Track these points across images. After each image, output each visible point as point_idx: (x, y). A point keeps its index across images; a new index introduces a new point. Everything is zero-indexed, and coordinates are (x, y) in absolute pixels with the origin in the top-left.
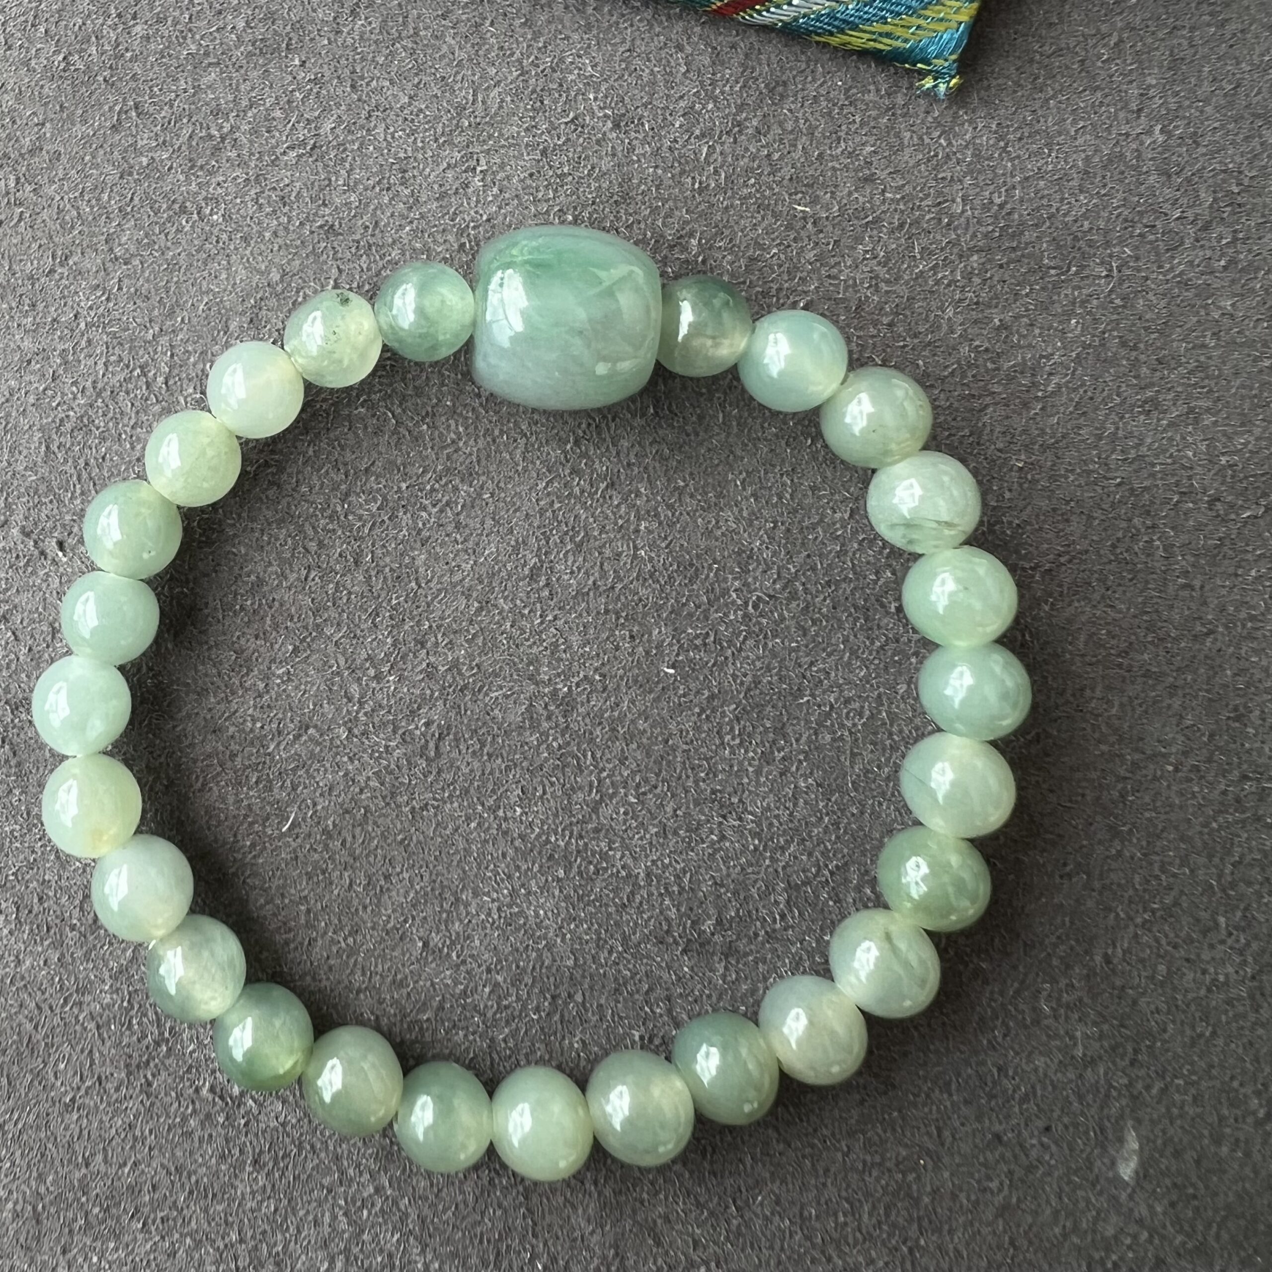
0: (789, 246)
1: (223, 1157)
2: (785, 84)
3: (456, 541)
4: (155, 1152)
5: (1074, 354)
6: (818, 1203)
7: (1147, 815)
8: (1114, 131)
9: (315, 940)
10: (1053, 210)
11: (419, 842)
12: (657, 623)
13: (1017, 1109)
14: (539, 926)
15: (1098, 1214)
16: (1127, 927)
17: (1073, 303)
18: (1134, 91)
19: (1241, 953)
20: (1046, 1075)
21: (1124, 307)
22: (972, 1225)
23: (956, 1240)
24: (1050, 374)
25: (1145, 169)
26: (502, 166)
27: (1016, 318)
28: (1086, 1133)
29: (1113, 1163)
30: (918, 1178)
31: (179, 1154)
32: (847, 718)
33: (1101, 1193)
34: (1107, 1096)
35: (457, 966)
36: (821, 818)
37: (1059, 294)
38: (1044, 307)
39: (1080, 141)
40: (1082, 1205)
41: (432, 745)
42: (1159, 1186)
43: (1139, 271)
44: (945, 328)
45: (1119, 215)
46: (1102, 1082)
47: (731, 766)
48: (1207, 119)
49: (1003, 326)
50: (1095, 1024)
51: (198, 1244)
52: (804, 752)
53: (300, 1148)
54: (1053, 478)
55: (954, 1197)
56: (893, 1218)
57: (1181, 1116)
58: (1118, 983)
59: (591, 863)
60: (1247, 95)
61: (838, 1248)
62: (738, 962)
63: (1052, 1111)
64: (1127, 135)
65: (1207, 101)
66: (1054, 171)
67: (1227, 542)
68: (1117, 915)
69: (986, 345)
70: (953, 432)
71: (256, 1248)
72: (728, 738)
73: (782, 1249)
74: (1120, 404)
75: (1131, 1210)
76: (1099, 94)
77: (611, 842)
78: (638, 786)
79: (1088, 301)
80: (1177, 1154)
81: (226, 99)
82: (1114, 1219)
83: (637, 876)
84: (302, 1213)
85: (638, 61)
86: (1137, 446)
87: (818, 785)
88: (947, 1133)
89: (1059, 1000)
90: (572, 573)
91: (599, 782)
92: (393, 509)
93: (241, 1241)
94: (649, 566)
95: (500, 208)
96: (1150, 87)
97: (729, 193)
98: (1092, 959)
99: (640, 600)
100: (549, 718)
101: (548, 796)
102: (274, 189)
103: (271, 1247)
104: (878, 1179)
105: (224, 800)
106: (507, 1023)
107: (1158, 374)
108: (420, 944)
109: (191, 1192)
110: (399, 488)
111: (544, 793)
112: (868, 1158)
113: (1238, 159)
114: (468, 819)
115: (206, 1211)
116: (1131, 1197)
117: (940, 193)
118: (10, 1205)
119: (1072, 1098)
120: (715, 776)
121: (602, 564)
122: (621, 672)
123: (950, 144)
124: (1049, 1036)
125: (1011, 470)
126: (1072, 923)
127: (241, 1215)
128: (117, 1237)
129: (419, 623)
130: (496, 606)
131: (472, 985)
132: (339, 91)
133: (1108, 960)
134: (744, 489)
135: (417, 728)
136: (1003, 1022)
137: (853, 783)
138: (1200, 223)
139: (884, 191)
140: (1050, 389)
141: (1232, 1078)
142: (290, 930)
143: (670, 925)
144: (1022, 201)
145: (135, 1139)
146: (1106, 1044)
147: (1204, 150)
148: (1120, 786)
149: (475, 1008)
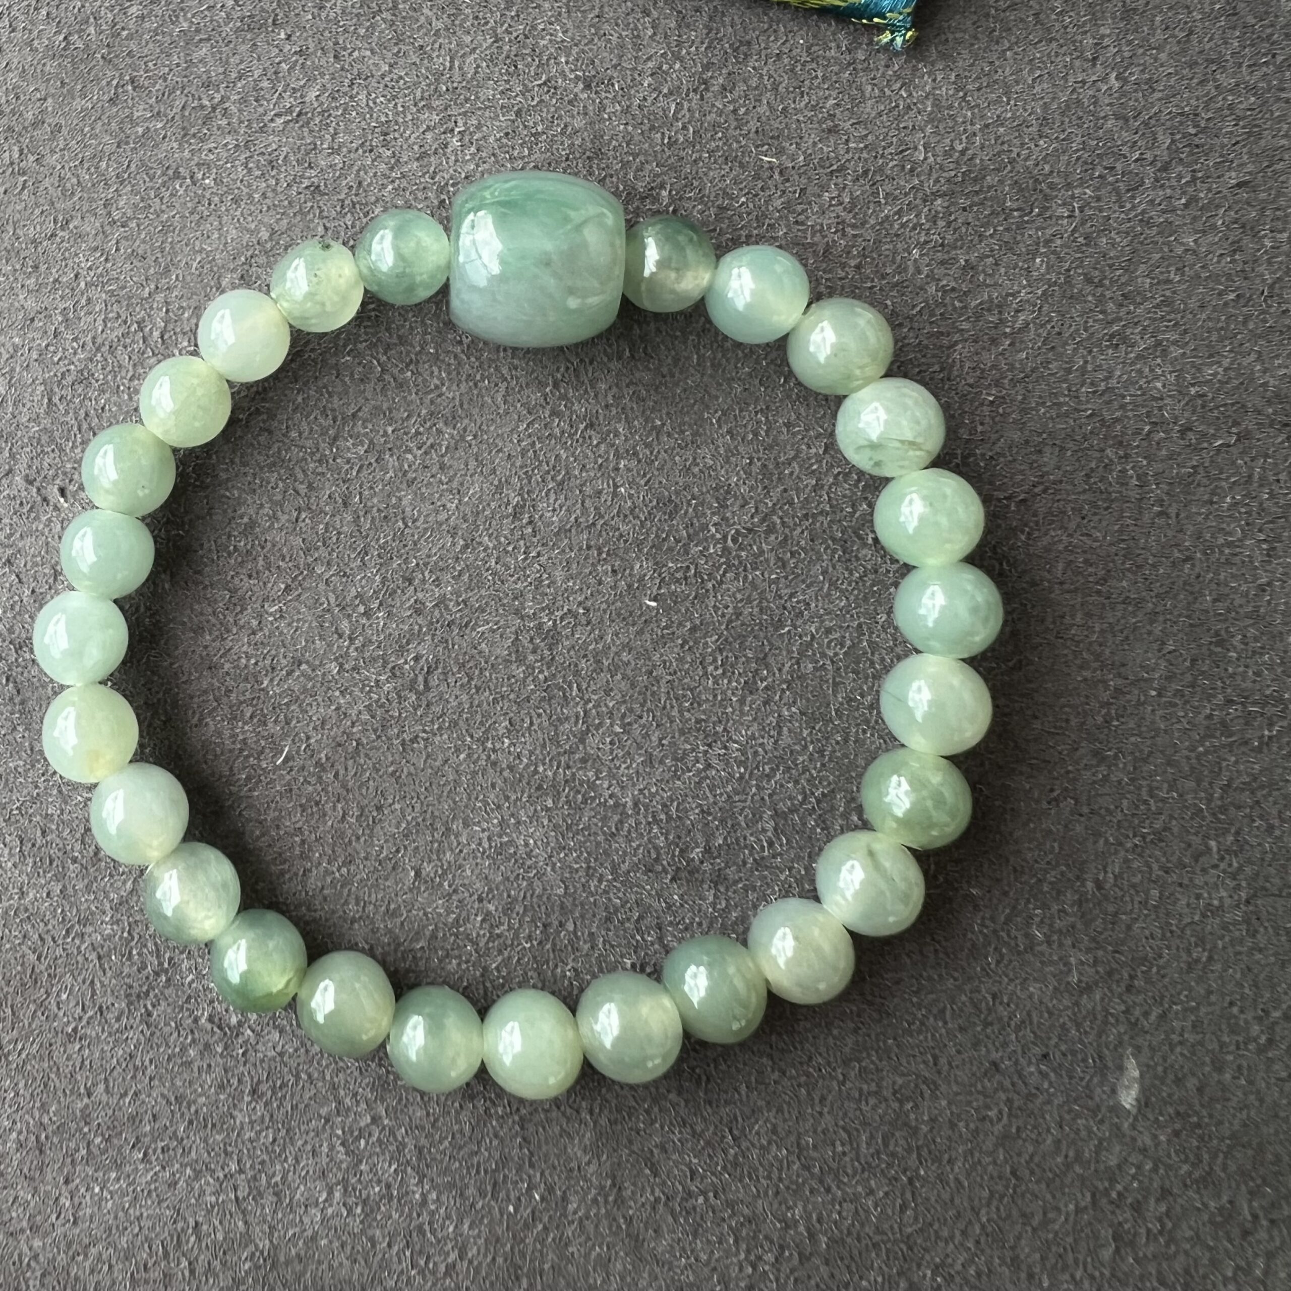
0: (756, 195)
1: (221, 1087)
2: (749, 43)
3: (441, 482)
4: (156, 1082)
5: (1040, 292)
6: (815, 1132)
7: (1133, 739)
8: (1071, 80)
9: (310, 871)
10: (1014, 155)
11: (410, 774)
12: (638, 558)
13: (1013, 1037)
14: (529, 855)
15: (1100, 1143)
16: (1116, 852)
17: (1038, 244)
18: (1089, 41)
19: (1234, 877)
20: (1041, 1002)
21: (1086, 245)
22: (972, 1154)
23: (956, 1170)
24: (1017, 311)
25: (1102, 114)
26: (479, 127)
27: (982, 258)
28: (1084, 1060)
29: (1114, 1091)
30: (916, 1106)
31: (179, 1083)
32: (829, 647)
33: (1102, 1121)
34: (1106, 1022)
35: (450, 895)
36: (805, 747)
37: (1023, 235)
38: (1009, 247)
39: (1037, 89)
40: (1083, 1134)
41: (421, 679)
42: (1161, 1114)
43: (1101, 211)
44: (911, 270)
45: (1078, 159)
46: (1099, 1008)
47: (715, 696)
48: (1162, 65)
49: (969, 266)
50: (1088, 950)
51: (198, 1175)
52: (785, 681)
53: (297, 1077)
54: (1024, 411)
55: (953, 1126)
56: (891, 1148)
57: (1181, 1043)
58: (1111, 909)
59: (578, 792)
60: (1200, 42)
61: (837, 1176)
62: (727, 889)
63: (1050, 1038)
64: (1084, 82)
65: (1159, 49)
66: (1014, 118)
67: (1201, 470)
68: (1107, 840)
69: (953, 284)
70: (924, 368)
71: (255, 1178)
72: (710, 668)
73: (780, 1179)
74: (1088, 339)
75: (1134, 1139)
76: (1054, 45)
77: (598, 772)
78: (624, 716)
79: (1051, 241)
80: (1178, 1081)
81: (216, 72)
82: (1118, 1148)
83: (624, 806)
84: (300, 1143)
85: (606, 27)
86: (1107, 379)
87: (802, 714)
88: (943, 1061)
89: (1051, 926)
90: (554, 510)
91: (585, 712)
92: (380, 452)
93: (241, 1171)
94: (629, 503)
95: (478, 166)
96: (1103, 37)
97: (698, 147)
98: (1083, 885)
99: (621, 536)
100: (534, 652)
101: (535, 727)
102: (263, 154)
103: (270, 1177)
104: (874, 1108)
105: (219, 734)
106: (500, 952)
107: (1124, 309)
108: (413, 874)
109: (191, 1122)
110: (385, 432)
111: (532, 724)
112: (865, 1087)
113: (1193, 102)
114: (458, 751)
115: (206, 1141)
116: (1133, 1127)
117: (901, 142)
118: (14, 1135)
119: (1069, 1024)
120: (700, 705)
121: (583, 502)
122: (604, 606)
123: (910, 95)
124: (1042, 963)
125: (982, 404)
126: (1061, 848)
127: (240, 1146)
128: (119, 1167)
129: (406, 561)
130: (480, 543)
131: (464, 914)
132: (323, 62)
133: (1099, 885)
134: (720, 427)
135: (406, 662)
136: (996, 949)
137: (837, 711)
138: (1159, 165)
139: (847, 141)
140: (1017, 326)
141: (1231, 1004)
142: (285, 861)
143: (658, 854)
144: (982, 147)
145: (136, 1069)
146: (1100, 969)
147: (1160, 95)
148: (1104, 711)
149: (468, 936)
